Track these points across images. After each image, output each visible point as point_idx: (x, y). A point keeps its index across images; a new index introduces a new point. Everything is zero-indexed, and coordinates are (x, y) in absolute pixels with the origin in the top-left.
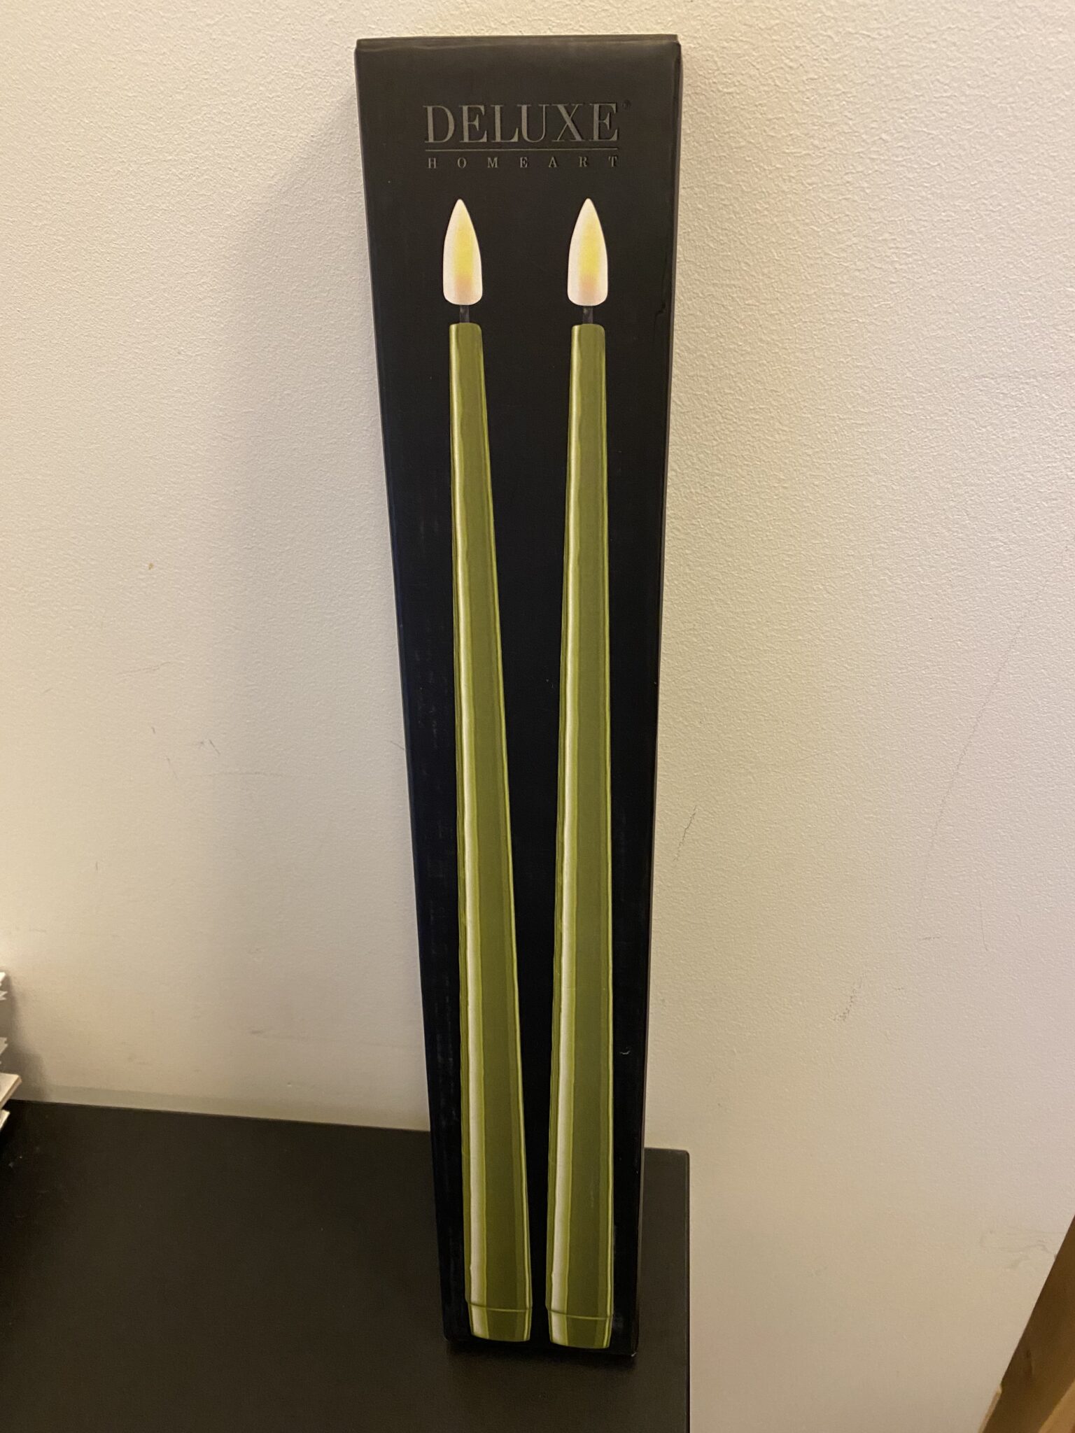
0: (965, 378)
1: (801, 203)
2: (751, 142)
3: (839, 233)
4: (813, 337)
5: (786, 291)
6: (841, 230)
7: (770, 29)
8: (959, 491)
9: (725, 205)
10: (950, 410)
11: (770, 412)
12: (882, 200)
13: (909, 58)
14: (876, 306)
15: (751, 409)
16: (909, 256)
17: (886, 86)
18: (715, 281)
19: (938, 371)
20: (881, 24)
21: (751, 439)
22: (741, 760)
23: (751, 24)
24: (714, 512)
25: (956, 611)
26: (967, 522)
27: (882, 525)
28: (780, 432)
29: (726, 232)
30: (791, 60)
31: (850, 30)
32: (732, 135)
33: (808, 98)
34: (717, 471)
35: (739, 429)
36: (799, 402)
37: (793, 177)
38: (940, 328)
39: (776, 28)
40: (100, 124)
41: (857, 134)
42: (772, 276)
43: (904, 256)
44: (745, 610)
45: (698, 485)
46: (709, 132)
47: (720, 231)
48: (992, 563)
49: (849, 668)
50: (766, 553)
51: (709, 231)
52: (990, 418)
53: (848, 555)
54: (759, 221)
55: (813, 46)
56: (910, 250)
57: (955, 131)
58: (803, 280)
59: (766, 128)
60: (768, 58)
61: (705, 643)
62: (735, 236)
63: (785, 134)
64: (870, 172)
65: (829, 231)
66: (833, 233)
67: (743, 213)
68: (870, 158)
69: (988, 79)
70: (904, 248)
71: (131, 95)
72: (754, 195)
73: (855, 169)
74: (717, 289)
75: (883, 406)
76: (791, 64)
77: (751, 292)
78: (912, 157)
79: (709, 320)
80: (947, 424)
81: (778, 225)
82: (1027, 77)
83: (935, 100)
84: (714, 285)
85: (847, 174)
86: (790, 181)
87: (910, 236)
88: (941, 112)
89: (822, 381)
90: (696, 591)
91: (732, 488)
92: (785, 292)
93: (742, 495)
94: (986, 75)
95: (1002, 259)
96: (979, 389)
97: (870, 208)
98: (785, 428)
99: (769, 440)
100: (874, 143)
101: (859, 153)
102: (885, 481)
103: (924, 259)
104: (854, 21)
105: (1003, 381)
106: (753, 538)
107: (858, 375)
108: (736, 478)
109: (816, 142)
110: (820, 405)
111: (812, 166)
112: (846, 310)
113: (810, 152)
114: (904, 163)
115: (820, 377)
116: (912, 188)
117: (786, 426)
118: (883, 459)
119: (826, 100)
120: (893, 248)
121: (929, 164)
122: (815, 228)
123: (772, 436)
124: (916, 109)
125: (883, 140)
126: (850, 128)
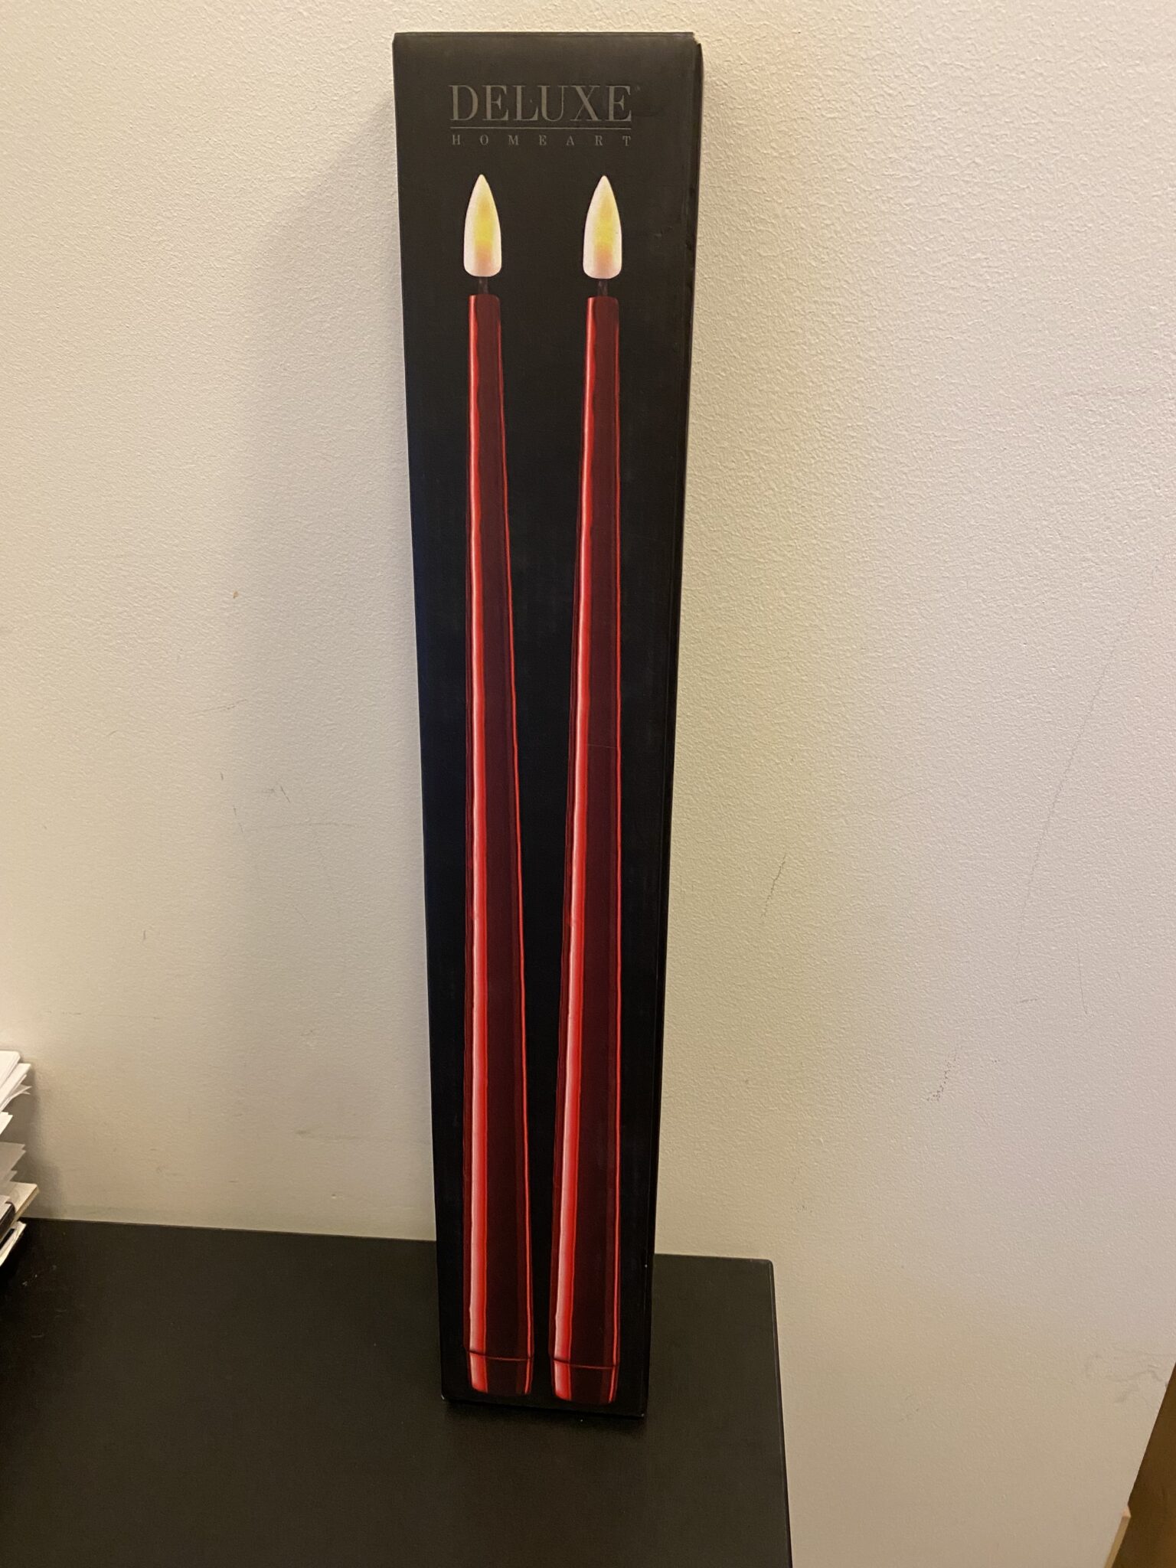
0: (1055, 395)
1: (899, 223)
2: (852, 165)
3: (935, 252)
4: (909, 354)
5: (885, 309)
6: (936, 249)
7: (871, 60)
8: (1052, 510)
9: (827, 225)
10: (1041, 428)
11: (868, 430)
12: (976, 220)
13: (999, 87)
14: (969, 323)
15: (849, 427)
16: (1000, 274)
17: (978, 113)
18: (816, 299)
19: (1030, 389)
20: (974, 55)
21: (848, 457)
22: (834, 802)
23: (854, 54)
24: (812, 532)
25: (1050, 635)
26: (1060, 541)
27: (976, 546)
28: (877, 450)
29: (828, 250)
30: (891, 88)
31: (946, 61)
32: (834, 157)
33: (906, 124)
34: (814, 490)
35: (836, 447)
36: (895, 419)
37: (891, 198)
38: (1030, 346)
39: (877, 58)
40: (228, 142)
41: (951, 158)
42: (871, 294)
43: (996, 275)
44: (840, 636)
45: (796, 504)
46: (813, 155)
47: (821, 250)
48: (1084, 584)
49: (944, 697)
50: (862, 575)
51: (812, 249)
52: (1079, 435)
53: (943, 577)
54: (859, 240)
55: (911, 75)
56: (1002, 269)
57: (1043, 155)
58: (900, 298)
59: (866, 151)
60: (870, 86)
61: (799, 672)
62: (836, 255)
63: (884, 157)
64: (964, 193)
65: (924, 250)
66: (929, 252)
67: (844, 232)
68: (963, 180)
69: (1072, 107)
70: (996, 267)
71: (260, 114)
72: (855, 215)
73: (949, 191)
74: (818, 306)
75: (976, 423)
76: (891, 92)
77: (850, 310)
78: (1003, 180)
79: (810, 337)
80: (1038, 441)
81: (877, 244)
82: (1107, 106)
83: (1024, 126)
84: (815, 302)
85: (942, 195)
86: (889, 202)
87: (1002, 256)
88: (1030, 138)
89: (918, 398)
90: (791, 616)
91: (829, 507)
92: (882, 310)
93: (839, 515)
94: (1071, 104)
95: (1088, 277)
96: (1069, 406)
97: (964, 229)
98: (881, 446)
99: (865, 458)
100: (968, 166)
101: (953, 175)
102: (979, 500)
103: (1015, 278)
104: (949, 52)
105: (1091, 398)
106: (849, 559)
107: (952, 392)
108: (833, 498)
109: (914, 165)
110: (916, 423)
111: (910, 187)
112: (941, 327)
113: (908, 174)
114: (995, 185)
115: (916, 394)
116: (1003, 209)
117: (882, 443)
118: (977, 477)
119: (922, 125)
120: (985, 267)
121: (1018, 187)
122: (912, 248)
123: (869, 454)
124: (1006, 135)
125: (977, 164)
126: (945, 151)
